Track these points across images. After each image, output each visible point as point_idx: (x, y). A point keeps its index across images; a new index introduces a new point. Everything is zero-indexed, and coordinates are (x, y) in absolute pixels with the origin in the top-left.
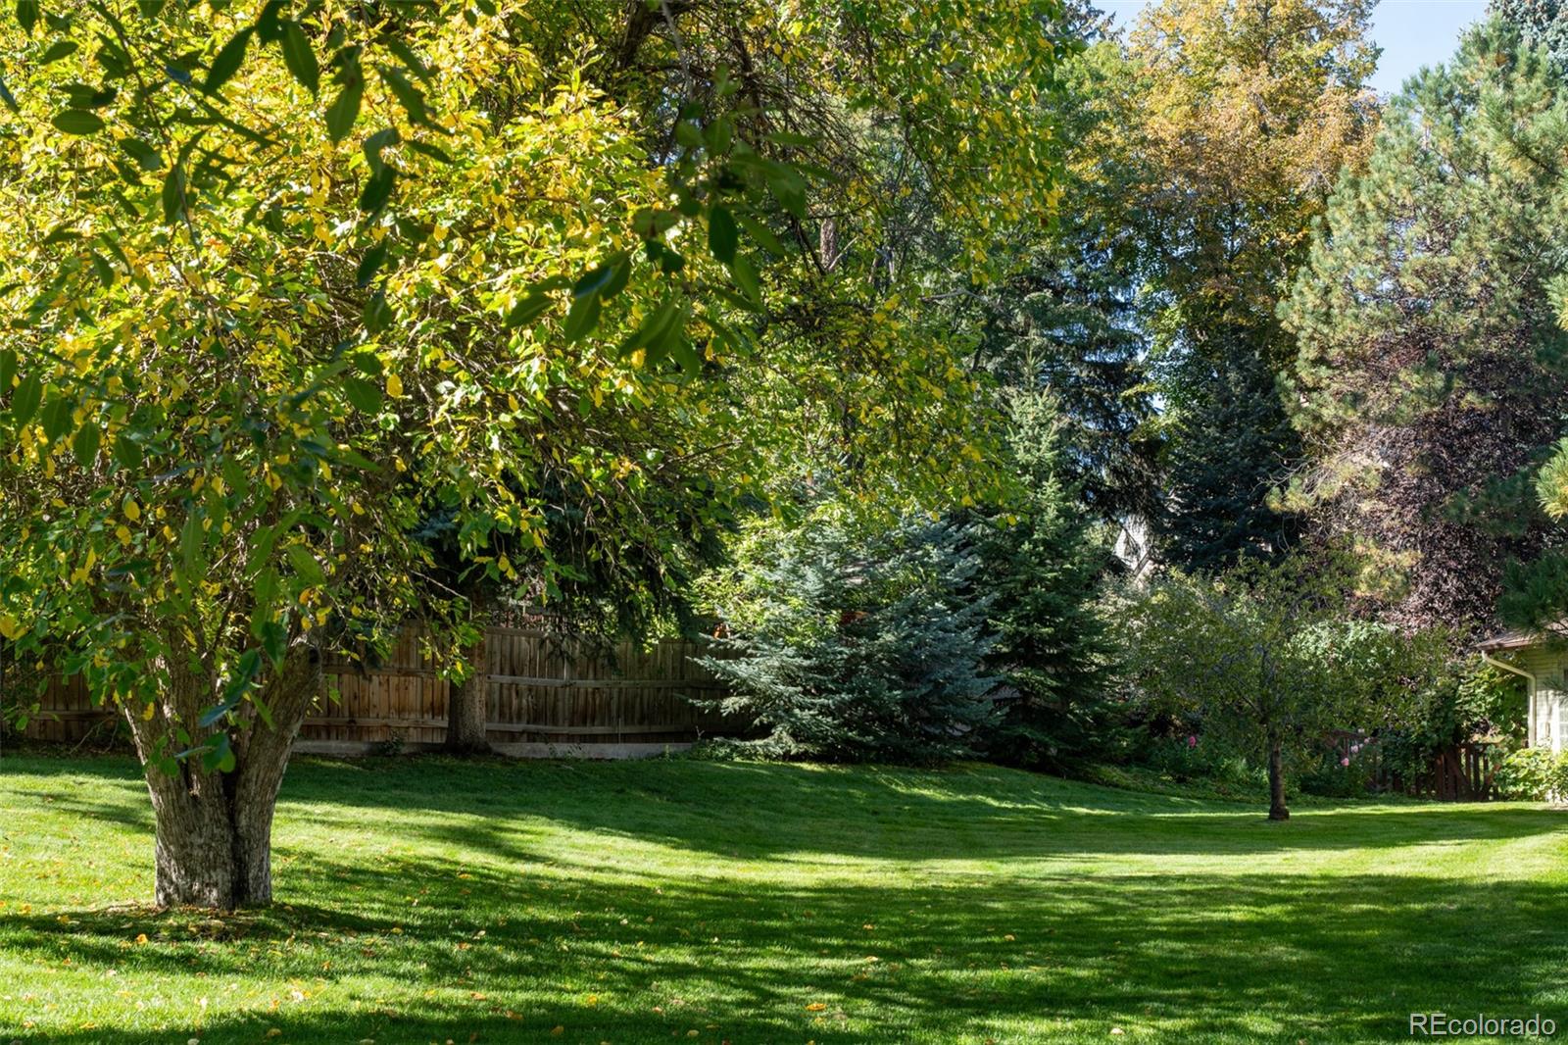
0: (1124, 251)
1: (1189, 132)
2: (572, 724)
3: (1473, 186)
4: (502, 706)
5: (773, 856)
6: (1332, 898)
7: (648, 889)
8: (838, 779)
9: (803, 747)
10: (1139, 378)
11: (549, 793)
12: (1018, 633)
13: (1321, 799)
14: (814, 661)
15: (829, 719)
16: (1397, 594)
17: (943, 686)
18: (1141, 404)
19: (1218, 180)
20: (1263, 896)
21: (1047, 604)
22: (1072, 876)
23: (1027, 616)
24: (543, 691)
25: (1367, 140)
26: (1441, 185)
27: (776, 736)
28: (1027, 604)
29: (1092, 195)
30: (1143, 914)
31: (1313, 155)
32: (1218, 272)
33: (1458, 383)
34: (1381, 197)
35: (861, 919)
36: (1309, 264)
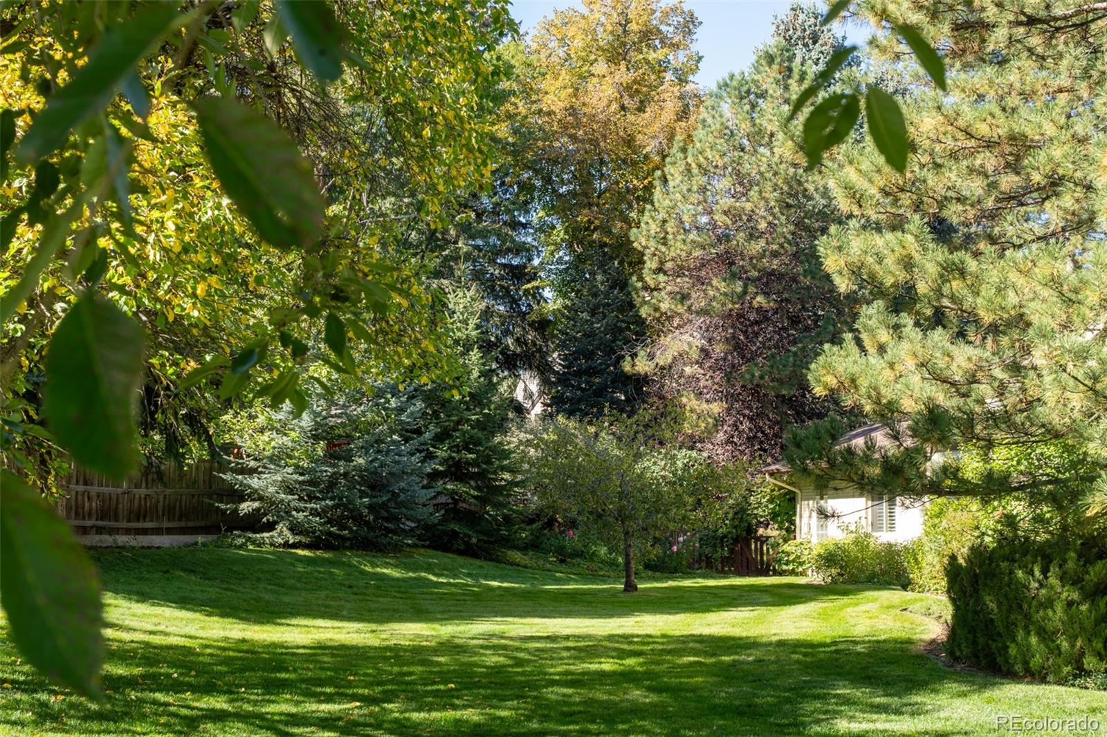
0: (526, 187)
1: (572, 107)
2: (129, 521)
3: (762, 155)
4: (77, 507)
5: (279, 621)
6: (669, 652)
7: (190, 648)
8: (323, 561)
9: (298, 538)
10: (534, 277)
11: (113, 574)
12: (451, 457)
13: (658, 574)
14: (307, 477)
15: (317, 519)
16: (710, 433)
17: (398, 495)
18: (536, 295)
19: (591, 141)
20: (623, 650)
21: (471, 437)
22: (492, 636)
23: (457, 446)
24: (107, 496)
25: (692, 118)
26: (742, 154)
27: (278, 530)
28: (457, 437)
29: (504, 148)
30: (542, 665)
31: (656, 127)
32: (590, 205)
33: (751, 289)
34: (702, 159)
35: (345, 671)
36: (652, 204)
